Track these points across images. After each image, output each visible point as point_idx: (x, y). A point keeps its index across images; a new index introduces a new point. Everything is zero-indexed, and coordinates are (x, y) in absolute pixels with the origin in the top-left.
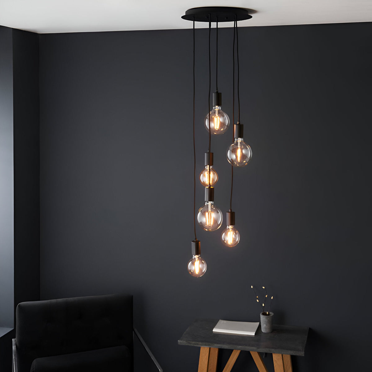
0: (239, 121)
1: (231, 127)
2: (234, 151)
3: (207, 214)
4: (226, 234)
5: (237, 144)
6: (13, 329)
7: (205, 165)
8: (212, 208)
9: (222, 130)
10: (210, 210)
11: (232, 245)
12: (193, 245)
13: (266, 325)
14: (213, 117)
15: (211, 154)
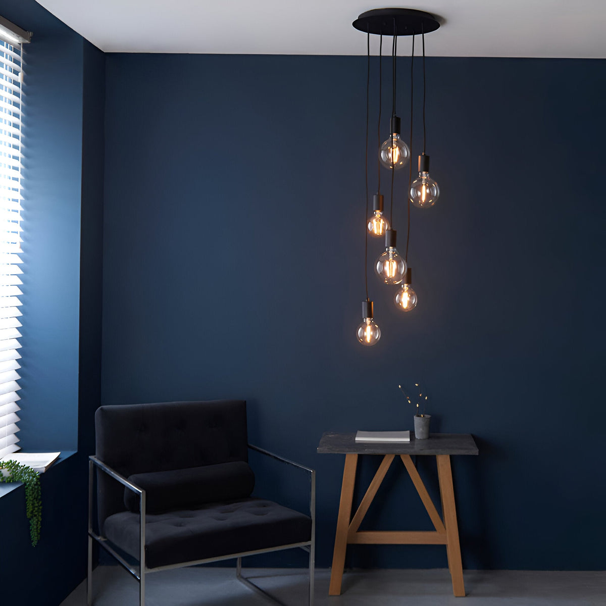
0: (424, 152)
1: (412, 160)
2: (418, 188)
3: (387, 263)
4: (401, 295)
5: (421, 180)
6: (76, 452)
7: (374, 210)
8: (393, 255)
9: (401, 163)
10: (391, 259)
11: (407, 309)
12: (364, 306)
13: (423, 429)
14: (389, 148)
15: (381, 197)
